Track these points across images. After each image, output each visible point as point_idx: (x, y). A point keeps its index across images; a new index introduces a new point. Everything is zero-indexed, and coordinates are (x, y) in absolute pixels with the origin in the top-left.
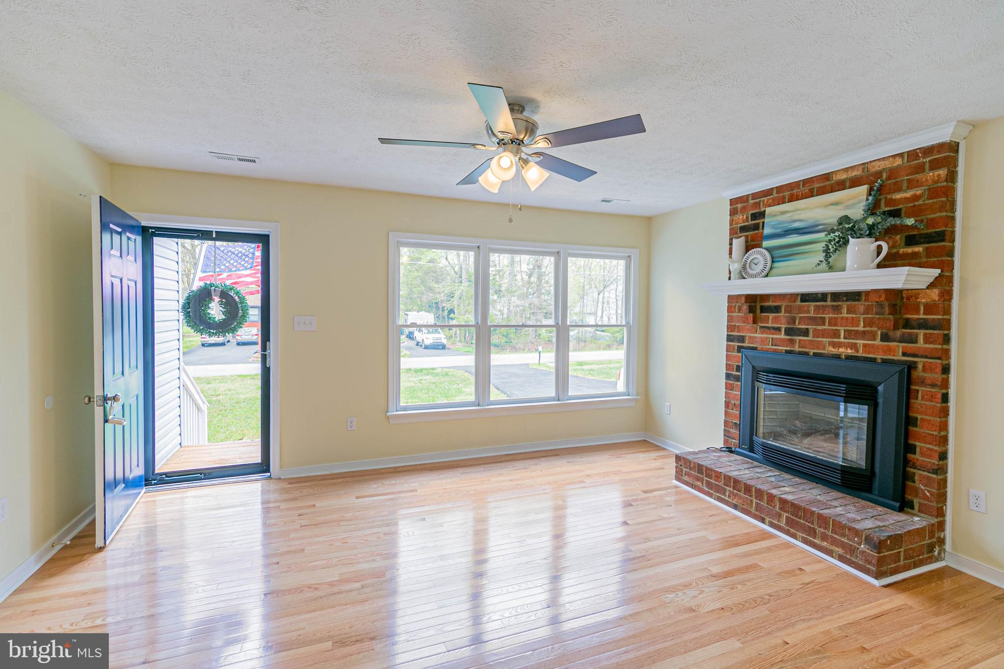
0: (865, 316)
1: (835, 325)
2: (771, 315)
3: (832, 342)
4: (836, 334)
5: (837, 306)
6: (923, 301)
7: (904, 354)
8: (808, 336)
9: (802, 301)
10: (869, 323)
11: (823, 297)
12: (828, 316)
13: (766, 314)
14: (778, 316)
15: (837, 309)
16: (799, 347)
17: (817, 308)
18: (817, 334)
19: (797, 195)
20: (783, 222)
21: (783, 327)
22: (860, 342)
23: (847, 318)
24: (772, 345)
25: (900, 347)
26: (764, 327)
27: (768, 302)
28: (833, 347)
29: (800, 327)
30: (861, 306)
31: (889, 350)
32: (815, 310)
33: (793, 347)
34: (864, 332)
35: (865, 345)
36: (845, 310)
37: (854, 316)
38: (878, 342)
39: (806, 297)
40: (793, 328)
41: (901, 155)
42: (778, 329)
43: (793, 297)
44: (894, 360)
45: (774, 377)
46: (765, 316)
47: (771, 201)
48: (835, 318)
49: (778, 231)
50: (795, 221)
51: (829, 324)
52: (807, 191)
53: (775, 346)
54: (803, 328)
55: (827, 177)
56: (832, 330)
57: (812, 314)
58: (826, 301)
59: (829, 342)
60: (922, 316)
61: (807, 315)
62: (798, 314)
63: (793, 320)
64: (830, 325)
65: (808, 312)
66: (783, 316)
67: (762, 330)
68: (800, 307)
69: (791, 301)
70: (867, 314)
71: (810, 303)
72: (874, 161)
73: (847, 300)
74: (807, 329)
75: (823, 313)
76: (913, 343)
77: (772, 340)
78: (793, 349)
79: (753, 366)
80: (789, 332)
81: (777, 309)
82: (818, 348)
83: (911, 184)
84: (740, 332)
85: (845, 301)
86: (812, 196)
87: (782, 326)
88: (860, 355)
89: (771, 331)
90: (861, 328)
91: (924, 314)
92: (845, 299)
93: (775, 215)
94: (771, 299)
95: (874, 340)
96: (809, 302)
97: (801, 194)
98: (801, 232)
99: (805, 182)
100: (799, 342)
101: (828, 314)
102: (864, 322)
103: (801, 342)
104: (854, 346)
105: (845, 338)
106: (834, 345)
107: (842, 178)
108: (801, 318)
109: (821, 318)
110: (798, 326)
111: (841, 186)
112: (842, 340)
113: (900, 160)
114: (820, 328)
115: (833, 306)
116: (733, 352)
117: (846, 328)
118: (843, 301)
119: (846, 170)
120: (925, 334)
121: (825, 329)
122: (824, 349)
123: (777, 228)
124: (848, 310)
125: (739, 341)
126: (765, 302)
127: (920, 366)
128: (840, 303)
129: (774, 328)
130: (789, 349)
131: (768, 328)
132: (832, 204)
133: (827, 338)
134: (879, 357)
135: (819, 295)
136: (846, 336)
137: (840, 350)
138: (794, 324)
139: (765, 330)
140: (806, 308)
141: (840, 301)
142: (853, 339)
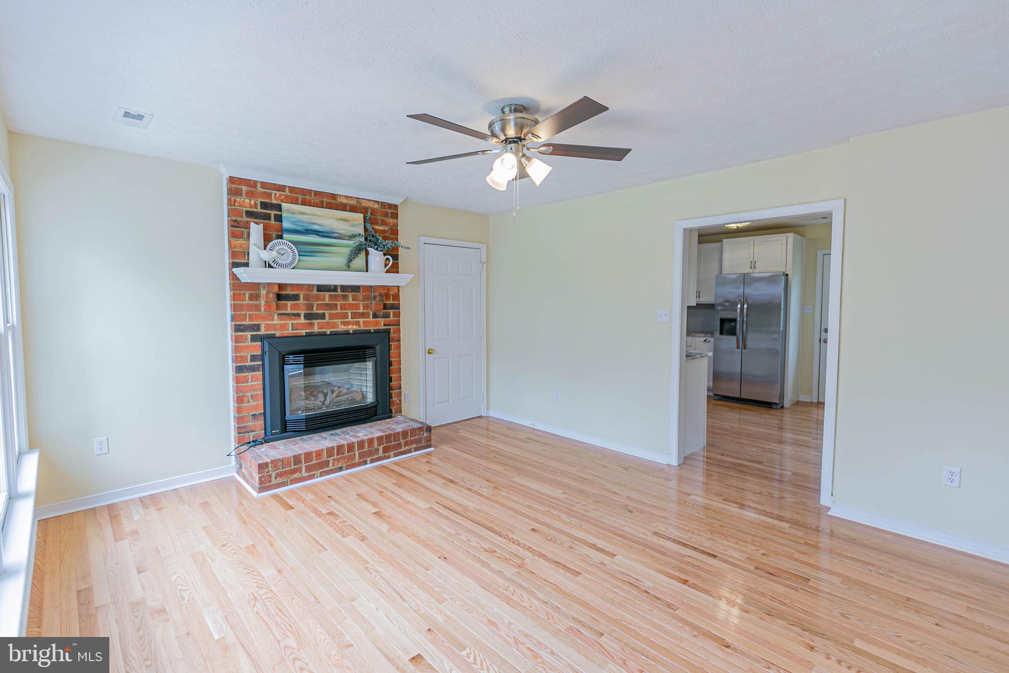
0: (363, 302)
1: (345, 309)
2: (289, 303)
3: (344, 322)
4: (346, 316)
5: (346, 295)
6: (392, 293)
7: (385, 325)
8: (324, 319)
9: (318, 290)
10: (366, 307)
11: (334, 288)
12: (339, 302)
13: (284, 302)
14: (297, 304)
15: (345, 297)
16: (318, 329)
17: (331, 297)
18: (332, 317)
19: (309, 201)
20: (303, 222)
21: (302, 313)
22: (361, 320)
23: (353, 304)
24: (293, 330)
25: (382, 321)
26: (283, 314)
27: (287, 291)
28: (345, 326)
29: (317, 312)
30: (361, 295)
31: (377, 324)
32: (329, 298)
33: (313, 329)
34: (363, 313)
35: (364, 322)
36: (350, 299)
37: (357, 302)
38: (371, 319)
39: (321, 288)
40: (311, 313)
41: (378, 202)
42: (298, 315)
43: (310, 287)
44: (379, 329)
45: (294, 357)
46: (283, 304)
47: (283, 197)
48: (344, 304)
49: (299, 228)
50: (314, 224)
51: (340, 308)
52: (318, 201)
53: (296, 330)
54: (320, 313)
55: (333, 196)
56: (343, 313)
57: (327, 301)
58: (337, 291)
59: (341, 322)
60: (391, 302)
61: (323, 302)
62: (315, 301)
63: (310, 307)
64: (341, 309)
65: (324, 300)
66: (301, 303)
67: (281, 316)
68: (317, 295)
69: (308, 291)
70: (364, 301)
71: (325, 293)
72: (364, 199)
73: (352, 291)
74: (324, 314)
75: (336, 301)
76: (388, 318)
77: (292, 325)
78: (313, 331)
79: (279, 352)
80: (307, 316)
81: (296, 297)
82: (333, 328)
83: (384, 223)
84: (253, 321)
85: (350, 292)
86: (322, 207)
87: (301, 312)
88: (361, 329)
89: (290, 317)
90: (361, 310)
91: (393, 301)
92: (350, 290)
93: (294, 213)
94: (289, 288)
95: (369, 318)
96: (324, 292)
97: (313, 202)
98: (321, 234)
99: (317, 193)
100: (318, 325)
101: (340, 301)
102: (363, 306)
103: (320, 324)
104: (357, 323)
105: (352, 318)
106: (345, 324)
107: (344, 202)
108: (318, 305)
109: (334, 304)
110: (315, 311)
111: (342, 207)
112: (350, 319)
113: (377, 205)
114: (333, 312)
115: (342, 295)
116: (245, 342)
117: (352, 311)
118: (349, 292)
119: (347, 197)
120: (393, 312)
121: (337, 313)
122: (338, 328)
123: (298, 225)
124: (352, 298)
125: (253, 330)
126: (283, 291)
127: (392, 331)
128: (347, 293)
129: (293, 314)
130: (308, 331)
131: (288, 315)
132: (342, 220)
133: (339, 319)
134: (372, 329)
135: (332, 287)
136: (353, 317)
137: (349, 327)
138: (313, 310)
139: (284, 316)
140: (322, 297)
141: (347, 292)
142: (357, 318)
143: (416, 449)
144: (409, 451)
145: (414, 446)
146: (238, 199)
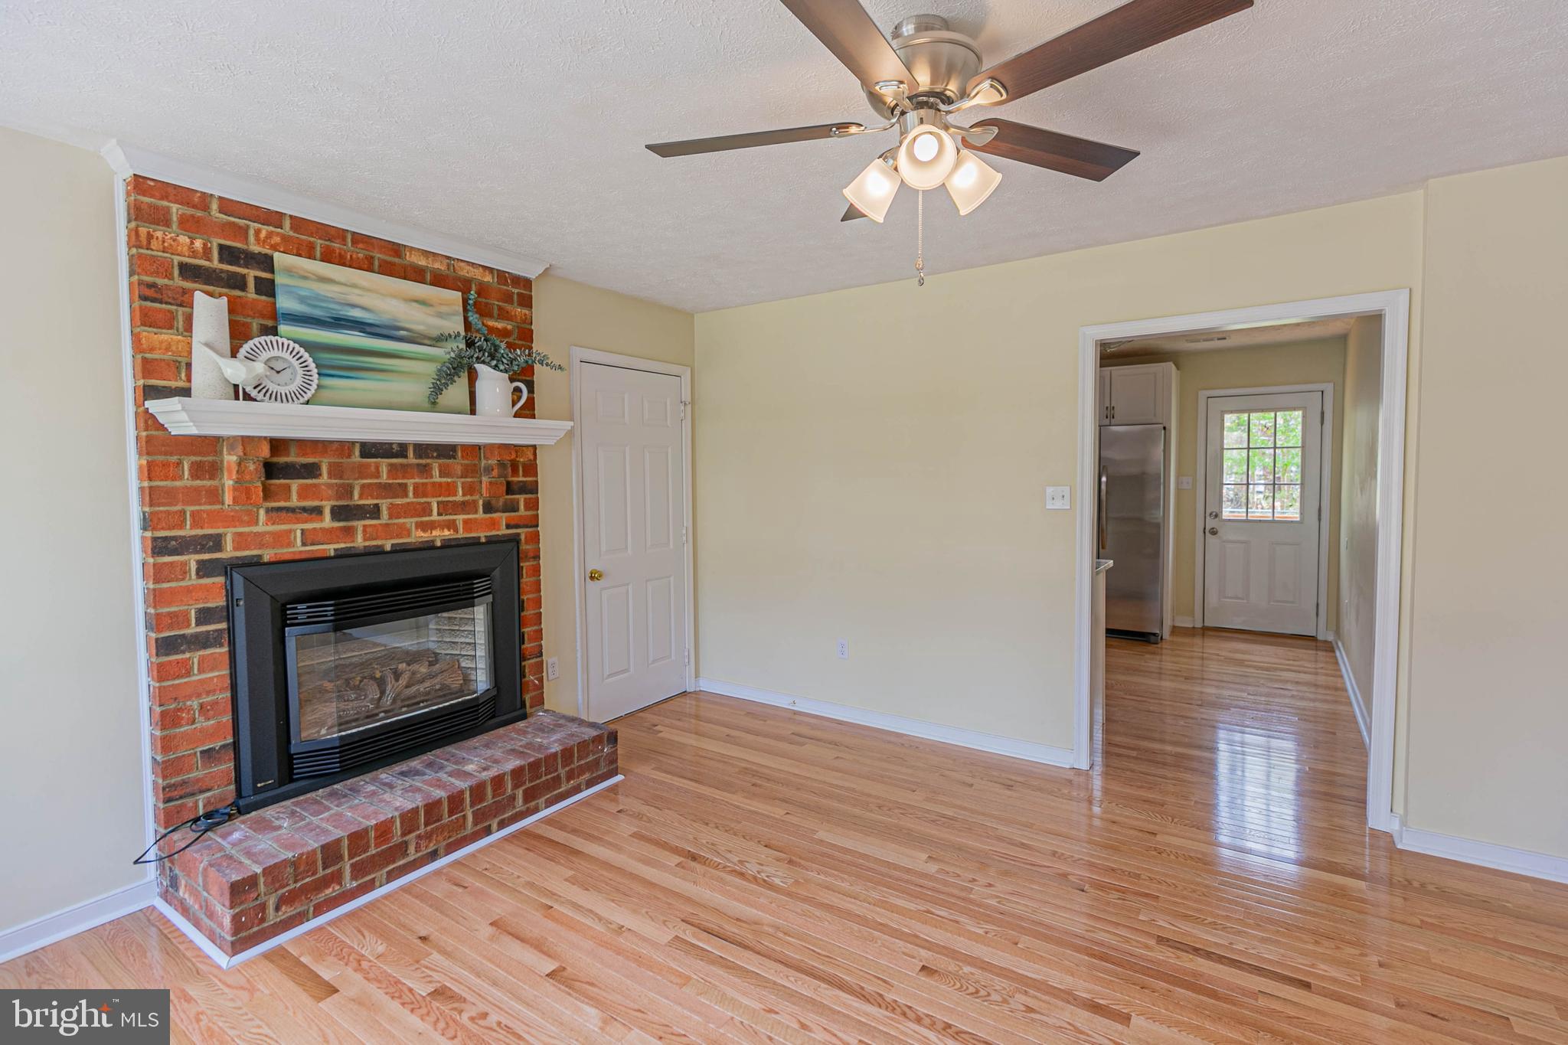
0: (463, 480)
1: (425, 495)
2: (295, 485)
3: (422, 522)
4: (426, 510)
5: (425, 466)
6: (522, 460)
7: (508, 527)
8: (378, 518)
9: (363, 455)
10: (469, 490)
11: (401, 450)
12: (412, 481)
13: (282, 481)
14: (315, 485)
15: (425, 470)
16: (365, 540)
17: (392, 468)
18: (395, 512)
19: (340, 254)
20: (325, 299)
21: (327, 506)
22: (460, 518)
23: (440, 484)
24: (304, 544)
25: (503, 518)
26: (279, 509)
27: (288, 455)
28: (424, 531)
29: (361, 502)
30: (458, 464)
31: (494, 524)
32: (389, 472)
33: (353, 541)
34: (463, 503)
35: (465, 522)
36: (436, 472)
37: (449, 480)
38: (480, 514)
39: (371, 450)
40: (348, 506)
41: (491, 270)
42: (318, 511)
43: (344, 447)
44: (498, 535)
45: (308, 607)
46: (281, 485)
47: (277, 239)
48: (423, 484)
49: (317, 313)
50: (354, 306)
51: (414, 494)
52: (361, 256)
53: (313, 544)
54: (369, 505)
55: (396, 249)
56: (420, 503)
57: (384, 478)
58: (406, 457)
59: (416, 523)
60: (521, 479)
61: (376, 481)
62: (357, 479)
63: (348, 491)
64: (416, 495)
65: (377, 475)
66: (325, 484)
67: (274, 514)
68: (361, 465)
69: (341, 455)
70: (466, 477)
71: (379, 459)
72: (462, 261)
73: (438, 457)
74: (377, 506)
75: (404, 477)
76: (515, 512)
77: (302, 534)
78: (352, 545)
79: (271, 596)
80: (338, 513)
81: (312, 471)
82: (398, 536)
83: (503, 315)
84: (202, 528)
85: (437, 458)
86: (370, 270)
87: (324, 503)
88: (460, 537)
89: (299, 516)
90: (459, 497)
91: (524, 476)
92: (435, 454)
93: (305, 278)
94: (293, 450)
95: (476, 512)
96: (377, 458)
97: (349, 257)
98: (368, 329)
99: (359, 239)
100: (364, 531)
101: (413, 478)
102: (463, 488)
103: (368, 530)
104: (451, 525)
105: (439, 514)
106: (424, 527)
107: (420, 263)
108: (363, 486)
109: (400, 484)
110: (357, 499)
111: (416, 275)
112: (435, 517)
113: (490, 276)
114: (398, 501)
115: (418, 465)
116: (183, 579)
117: (440, 499)
118: (433, 457)
119: (426, 253)
120: (525, 499)
121: (408, 503)
122: (409, 535)
123: (315, 306)
124: (440, 471)
125: (203, 549)
126: (280, 456)
127: (523, 537)
128: (429, 461)
129: (304, 509)
130: (342, 545)
131: (292, 510)
132: (416, 301)
133: (412, 517)
134: (482, 535)
135: (394, 446)
136: (441, 511)
137: (435, 533)
138: (351, 497)
139: (283, 514)
140: (373, 469)
141: (428, 458)
142: (450, 514)
143: (590, 784)
144: (577, 790)
145: (587, 776)
146: (159, 234)
